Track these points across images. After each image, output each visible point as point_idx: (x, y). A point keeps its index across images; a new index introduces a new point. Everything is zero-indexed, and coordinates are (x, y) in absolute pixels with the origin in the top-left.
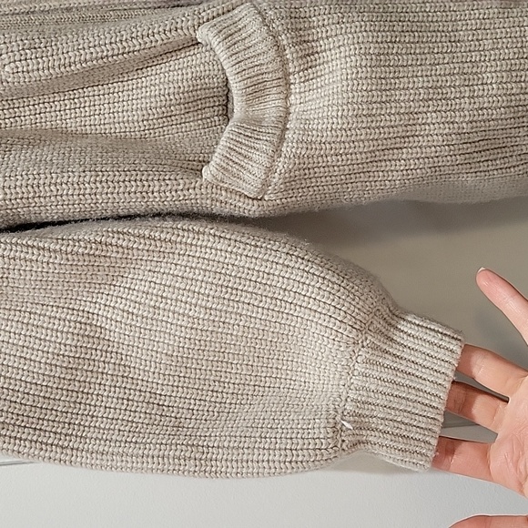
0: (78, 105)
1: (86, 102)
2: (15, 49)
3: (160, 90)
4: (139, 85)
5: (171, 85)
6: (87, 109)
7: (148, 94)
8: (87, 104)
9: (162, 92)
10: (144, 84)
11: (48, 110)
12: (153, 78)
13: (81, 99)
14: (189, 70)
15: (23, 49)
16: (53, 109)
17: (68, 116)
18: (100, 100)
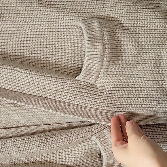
0: (54, 156)
1: (57, 154)
2: (37, 143)
3: (80, 151)
4: (74, 150)
5: (83, 150)
6: (57, 157)
7: (76, 153)
8: (57, 155)
9: (81, 152)
10: (75, 149)
11: (45, 157)
12: (78, 147)
13: (56, 154)
14: (89, 146)
15: (39, 143)
16: (47, 157)
17: (51, 159)
18: (61, 154)
